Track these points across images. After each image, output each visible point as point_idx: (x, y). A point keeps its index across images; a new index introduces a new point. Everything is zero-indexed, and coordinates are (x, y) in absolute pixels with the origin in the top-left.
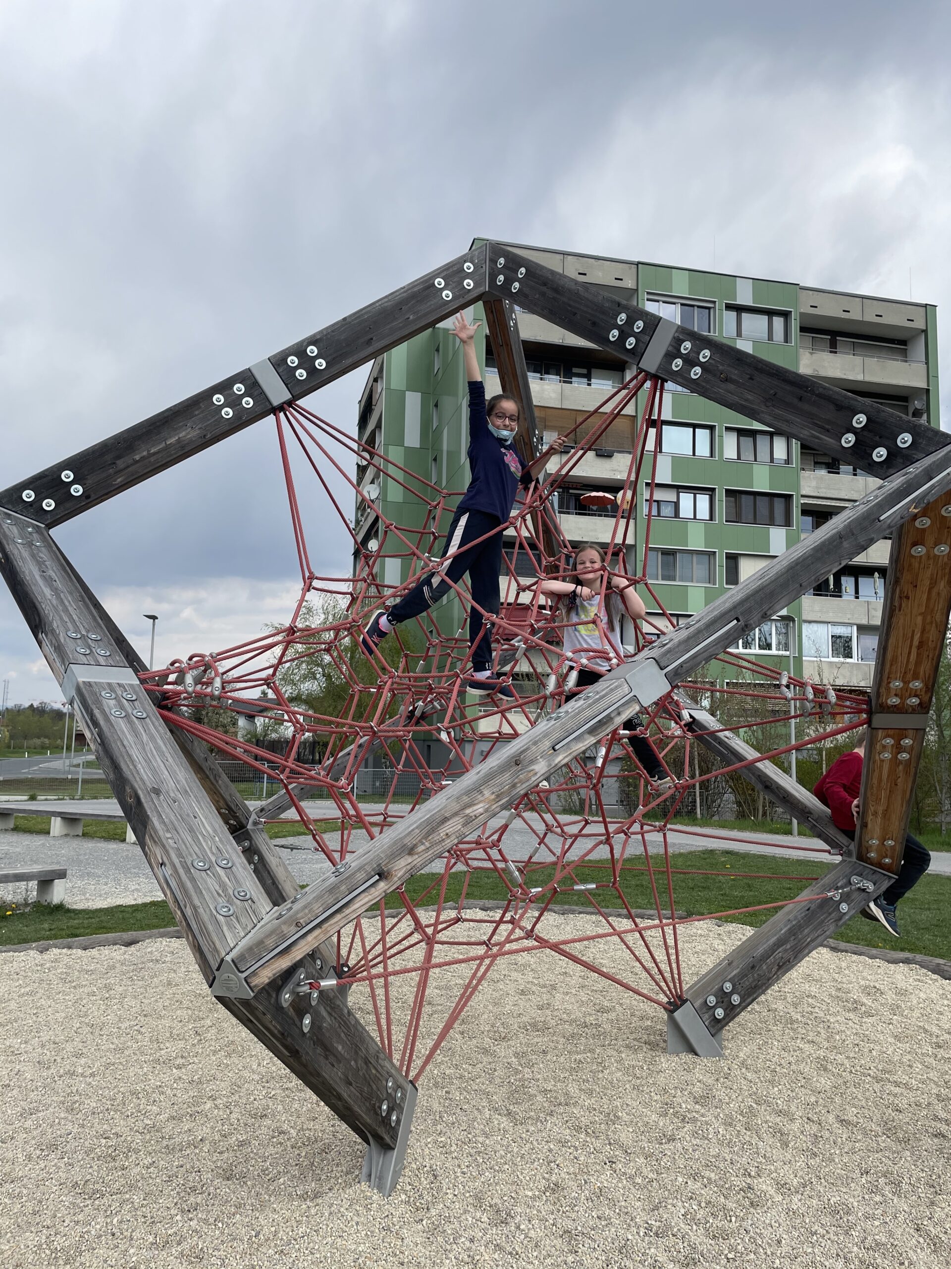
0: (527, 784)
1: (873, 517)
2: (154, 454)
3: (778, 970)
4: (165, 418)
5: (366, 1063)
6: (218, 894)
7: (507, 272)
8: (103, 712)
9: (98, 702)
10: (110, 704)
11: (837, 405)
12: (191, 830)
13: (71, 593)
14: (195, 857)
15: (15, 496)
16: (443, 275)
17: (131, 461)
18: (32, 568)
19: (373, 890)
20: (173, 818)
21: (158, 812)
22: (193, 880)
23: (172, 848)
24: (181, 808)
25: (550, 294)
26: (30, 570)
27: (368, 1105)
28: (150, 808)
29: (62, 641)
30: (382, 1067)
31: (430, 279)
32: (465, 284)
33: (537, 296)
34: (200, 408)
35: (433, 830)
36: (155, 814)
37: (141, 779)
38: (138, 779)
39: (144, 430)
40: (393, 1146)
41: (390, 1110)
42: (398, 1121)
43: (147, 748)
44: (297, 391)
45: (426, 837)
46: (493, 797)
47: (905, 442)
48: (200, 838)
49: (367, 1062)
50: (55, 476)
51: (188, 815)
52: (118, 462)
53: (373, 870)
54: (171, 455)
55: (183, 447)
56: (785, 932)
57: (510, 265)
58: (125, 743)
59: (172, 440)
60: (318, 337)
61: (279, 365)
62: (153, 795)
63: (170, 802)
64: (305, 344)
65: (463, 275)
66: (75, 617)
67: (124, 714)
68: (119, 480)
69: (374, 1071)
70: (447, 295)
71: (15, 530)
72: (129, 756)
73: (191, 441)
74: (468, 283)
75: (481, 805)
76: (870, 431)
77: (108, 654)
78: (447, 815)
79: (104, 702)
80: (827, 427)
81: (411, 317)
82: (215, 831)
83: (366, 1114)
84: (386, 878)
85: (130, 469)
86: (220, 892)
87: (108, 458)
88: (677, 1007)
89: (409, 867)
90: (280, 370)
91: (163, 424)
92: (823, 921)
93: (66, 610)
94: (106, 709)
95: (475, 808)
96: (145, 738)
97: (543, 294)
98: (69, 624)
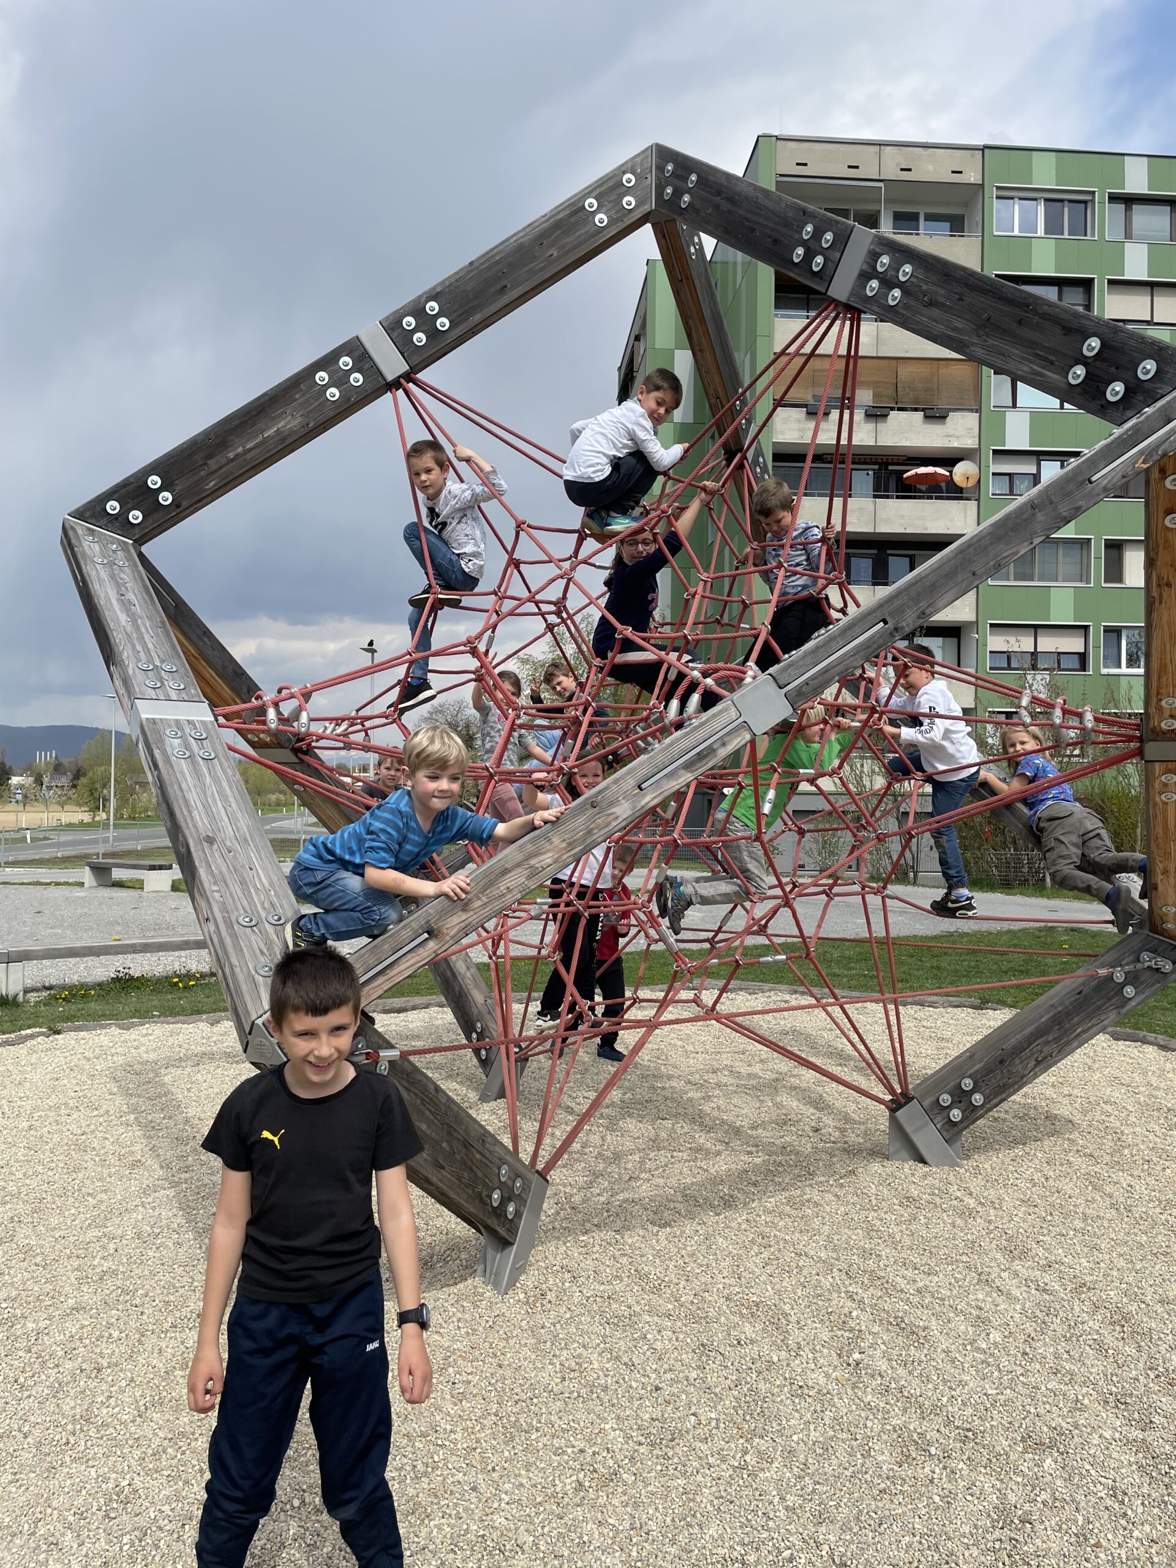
0: (606, 830)
1: (1080, 479)
2: (251, 450)
3: (1036, 1066)
4: (261, 405)
5: (465, 1146)
6: (262, 953)
7: (676, 181)
8: (164, 753)
9: (161, 741)
10: (174, 744)
11: (1064, 328)
12: (243, 883)
13: (150, 618)
14: (242, 912)
15: (98, 509)
16: (595, 193)
17: (224, 461)
18: (110, 591)
19: (421, 950)
20: (224, 869)
21: (208, 862)
22: (234, 936)
23: (217, 902)
24: (235, 857)
25: (725, 206)
26: (106, 592)
27: (470, 1192)
28: (199, 858)
29: (130, 672)
30: (490, 1152)
31: (579, 199)
32: (624, 203)
33: (710, 211)
34: (301, 390)
35: (491, 884)
36: (204, 864)
37: (195, 826)
38: (191, 826)
39: (238, 422)
40: (511, 1240)
41: (504, 1201)
42: (518, 1214)
43: (209, 793)
44: (416, 360)
45: (483, 891)
46: (564, 845)
47: (1148, 372)
48: (252, 891)
49: (467, 1145)
50: (141, 483)
51: (243, 866)
52: (209, 462)
53: (421, 927)
54: (270, 450)
55: (283, 440)
56: (1048, 1020)
57: (679, 172)
58: (184, 786)
59: (271, 432)
60: (439, 289)
61: (392, 329)
62: (205, 844)
63: (225, 851)
64: (423, 300)
65: (621, 191)
66: (150, 646)
67: (188, 754)
68: (212, 484)
69: (478, 1156)
70: (602, 219)
71: (96, 548)
72: (186, 801)
73: (292, 432)
74: (629, 201)
75: (550, 855)
76: (1104, 360)
77: (182, 687)
78: (507, 866)
79: (167, 741)
80: (1052, 358)
81: (555, 254)
82: (271, 884)
83: (467, 1202)
84: (436, 936)
85: (224, 470)
86: (265, 950)
87: (199, 457)
88: (900, 1106)
89: (463, 925)
90: (394, 336)
91: (259, 413)
92: (1099, 1008)
93: (141, 638)
94: (169, 749)
95: (542, 858)
96: (208, 780)
97: (717, 207)
98: (142, 655)
